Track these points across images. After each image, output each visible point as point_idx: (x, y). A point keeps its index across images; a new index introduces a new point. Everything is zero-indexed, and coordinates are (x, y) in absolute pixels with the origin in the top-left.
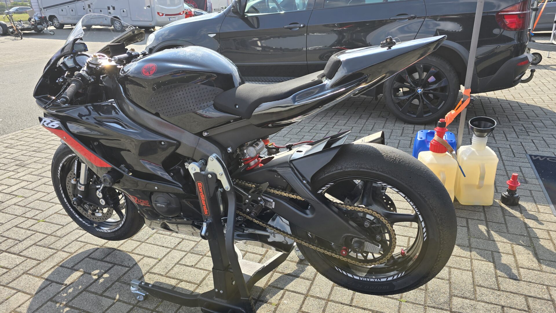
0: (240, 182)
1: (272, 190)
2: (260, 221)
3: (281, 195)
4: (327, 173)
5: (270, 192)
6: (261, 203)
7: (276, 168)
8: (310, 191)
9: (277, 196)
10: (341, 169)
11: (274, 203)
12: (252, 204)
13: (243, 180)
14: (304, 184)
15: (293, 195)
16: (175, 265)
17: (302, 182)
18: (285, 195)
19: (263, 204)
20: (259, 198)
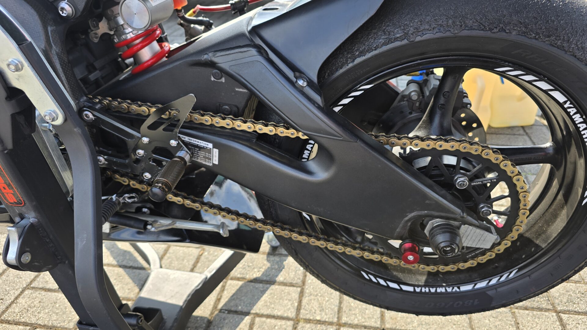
0: (115, 103)
1: (207, 118)
2: (184, 198)
3: (233, 129)
4: (359, 56)
5: (202, 124)
6: (181, 154)
7: (211, 54)
8: (319, 107)
9: (222, 132)
10: (401, 39)
11: (216, 152)
12: (155, 160)
13: (124, 99)
14: (301, 91)
15: (266, 125)
16: (22, 292)
17: (293, 84)
18: (245, 127)
19: (187, 158)
20: (173, 143)
